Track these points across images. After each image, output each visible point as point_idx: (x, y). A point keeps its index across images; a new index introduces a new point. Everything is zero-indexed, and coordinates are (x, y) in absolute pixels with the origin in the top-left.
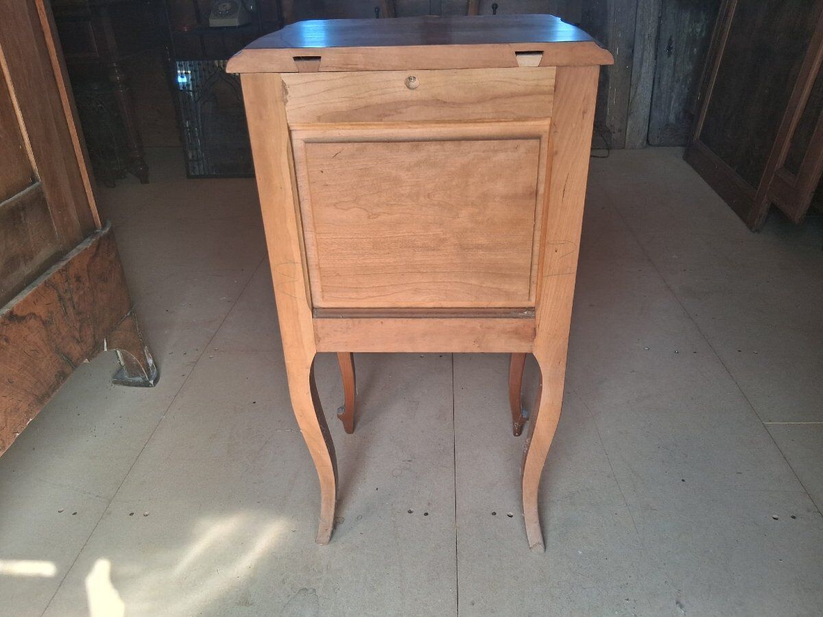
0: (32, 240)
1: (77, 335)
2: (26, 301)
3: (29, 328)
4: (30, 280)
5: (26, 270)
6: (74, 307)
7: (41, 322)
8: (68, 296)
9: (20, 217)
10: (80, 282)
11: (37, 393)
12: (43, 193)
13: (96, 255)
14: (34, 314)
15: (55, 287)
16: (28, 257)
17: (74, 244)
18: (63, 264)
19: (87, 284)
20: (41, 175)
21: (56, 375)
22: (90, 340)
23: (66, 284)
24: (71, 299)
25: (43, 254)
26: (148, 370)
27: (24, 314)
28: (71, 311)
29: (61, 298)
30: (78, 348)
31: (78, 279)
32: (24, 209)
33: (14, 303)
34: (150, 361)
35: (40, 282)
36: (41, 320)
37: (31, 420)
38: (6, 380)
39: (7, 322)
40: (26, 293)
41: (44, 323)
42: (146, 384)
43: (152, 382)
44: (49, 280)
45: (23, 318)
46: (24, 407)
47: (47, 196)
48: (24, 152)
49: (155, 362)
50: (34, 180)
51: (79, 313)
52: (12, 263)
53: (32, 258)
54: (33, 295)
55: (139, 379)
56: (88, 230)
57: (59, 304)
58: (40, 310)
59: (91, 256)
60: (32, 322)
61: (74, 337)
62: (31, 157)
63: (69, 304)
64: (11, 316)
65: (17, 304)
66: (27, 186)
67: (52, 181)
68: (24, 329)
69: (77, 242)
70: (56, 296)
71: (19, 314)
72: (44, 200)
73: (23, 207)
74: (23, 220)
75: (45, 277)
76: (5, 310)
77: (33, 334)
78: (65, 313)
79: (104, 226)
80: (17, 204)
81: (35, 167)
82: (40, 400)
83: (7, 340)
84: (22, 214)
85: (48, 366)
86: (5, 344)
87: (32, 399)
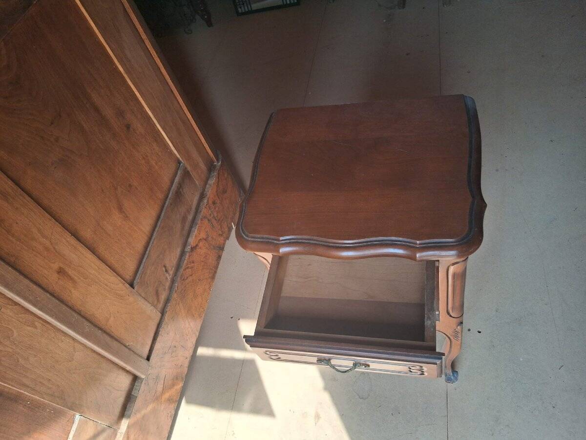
0: (188, 200)
1: (220, 232)
3: (200, 248)
4: (193, 222)
5: (190, 217)
6: (216, 220)
8: (212, 216)
10: (215, 204)
11: (211, 275)
12: (185, 168)
13: (219, 182)
14: (200, 239)
15: (205, 217)
17: (206, 182)
18: (205, 200)
19: (219, 202)
20: (182, 157)
21: (216, 260)
22: (226, 229)
23: (210, 211)
25: (195, 201)
27: (196, 243)
28: (214, 222)
29: (209, 221)
30: (222, 238)
33: (190, 240)
35: (199, 220)
37: (212, 290)
38: (198, 281)
39: (191, 253)
40: (195, 231)
41: (205, 240)
44: (202, 216)
45: (197, 245)
46: (207, 286)
47: (189, 168)
48: (171, 153)
50: (179, 162)
51: (219, 221)
52: (184, 219)
53: (191, 209)
54: (198, 230)
56: (211, 168)
57: (209, 225)
58: (202, 235)
59: (216, 183)
60: (201, 244)
61: (219, 235)
62: (175, 152)
63: (213, 220)
64: (193, 249)
65: (192, 241)
66: (178, 169)
67: (188, 157)
68: (198, 250)
69: (208, 179)
70: (207, 221)
71: (194, 245)
72: (188, 171)
73: (180, 186)
74: (182, 193)
75: (200, 216)
76: (188, 249)
77: (202, 250)
78: (213, 226)
79: (218, 160)
80: (177, 187)
81: (178, 156)
82: (213, 277)
83: (193, 262)
84: (181, 190)
85: (212, 259)
86: (193, 264)
87: (209, 280)
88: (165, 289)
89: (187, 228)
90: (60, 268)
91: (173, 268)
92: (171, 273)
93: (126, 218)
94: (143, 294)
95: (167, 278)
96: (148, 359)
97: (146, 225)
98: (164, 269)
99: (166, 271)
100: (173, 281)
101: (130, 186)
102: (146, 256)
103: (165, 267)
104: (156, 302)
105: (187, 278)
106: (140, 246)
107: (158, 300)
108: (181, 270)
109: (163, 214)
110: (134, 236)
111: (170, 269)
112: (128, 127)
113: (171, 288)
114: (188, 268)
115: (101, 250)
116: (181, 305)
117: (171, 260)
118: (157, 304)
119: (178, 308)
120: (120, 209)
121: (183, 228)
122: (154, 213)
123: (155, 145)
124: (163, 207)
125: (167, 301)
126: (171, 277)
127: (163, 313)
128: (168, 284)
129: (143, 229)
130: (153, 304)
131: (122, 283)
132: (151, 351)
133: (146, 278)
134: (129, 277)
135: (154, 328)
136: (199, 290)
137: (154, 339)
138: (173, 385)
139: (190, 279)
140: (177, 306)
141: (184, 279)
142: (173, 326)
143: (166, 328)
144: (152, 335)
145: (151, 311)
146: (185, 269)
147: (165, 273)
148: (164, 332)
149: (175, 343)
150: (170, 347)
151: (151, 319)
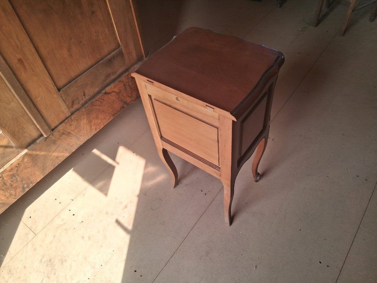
0: (116, 68)
2: (111, 88)
4: (114, 80)
5: (113, 77)
8: (128, 84)
11: (113, 113)
12: (122, 51)
14: (114, 91)
15: (122, 82)
17: (133, 65)
20: (122, 44)
21: (120, 108)
23: (127, 80)
25: (121, 70)
30: (130, 99)
35: (117, 81)
36: (117, 92)
37: (110, 121)
38: (102, 111)
39: (104, 95)
40: (112, 85)
41: (117, 93)
44: (120, 80)
45: (110, 93)
46: (108, 117)
47: (124, 51)
48: (116, 38)
50: (119, 46)
52: (108, 76)
53: (115, 73)
54: (114, 85)
56: (140, 59)
57: (124, 87)
58: (116, 90)
60: (113, 94)
61: (129, 96)
62: (119, 39)
63: (127, 86)
64: (106, 93)
65: (108, 89)
66: (117, 49)
67: (126, 46)
68: (110, 96)
69: (135, 64)
70: (123, 84)
71: (108, 92)
72: (123, 53)
73: (113, 58)
74: (113, 62)
75: (119, 79)
76: (104, 91)
77: (113, 97)
78: (126, 89)
79: (146, 57)
81: (120, 42)
82: (114, 115)
83: (103, 100)
84: (113, 60)
85: (117, 106)
86: (102, 101)
87: (111, 115)
88: (79, 103)
89: (108, 81)
90: (21, 59)
91: (89, 96)
92: (87, 98)
93: (71, 56)
94: (64, 98)
95: (83, 99)
96: (53, 130)
97: (82, 66)
98: (83, 93)
99: (84, 95)
100: (86, 102)
101: (81, 42)
102: (74, 81)
103: (84, 92)
104: (70, 106)
105: (96, 105)
106: (73, 74)
107: (72, 106)
108: (93, 100)
109: (95, 66)
110: (72, 67)
111: (87, 95)
112: (93, 12)
113: (83, 105)
114: (99, 101)
115: (49, 63)
117: (90, 91)
118: (70, 108)
119: (83, 117)
120: (69, 50)
121: (105, 80)
122: (90, 63)
123: (106, 30)
124: (97, 62)
125: (78, 110)
127: (72, 114)
128: (82, 102)
129: (79, 67)
130: (68, 106)
131: (53, 85)
132: (56, 127)
133: (69, 91)
134: (59, 85)
135: (63, 118)
136: (101, 116)
137: (61, 123)
138: (63, 152)
139: (98, 107)
140: (83, 115)
141: (93, 105)
142: (75, 123)
143: (70, 122)
144: (61, 121)
145: (65, 108)
146: (97, 101)
147: (83, 96)
148: (68, 123)
149: (73, 133)
150: (69, 133)
151: (63, 112)
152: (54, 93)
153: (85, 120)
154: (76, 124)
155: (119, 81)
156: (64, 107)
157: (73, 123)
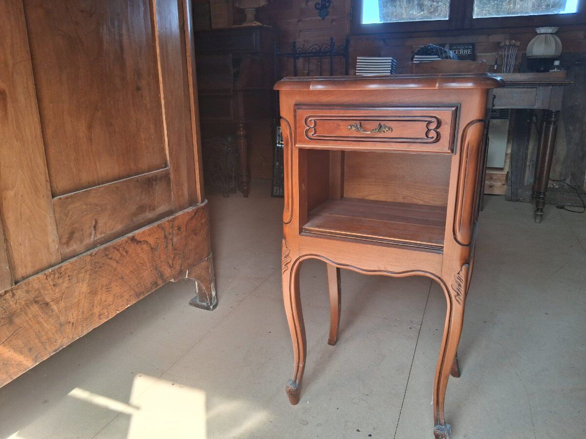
0: (156, 199)
1: (171, 263)
2: (144, 232)
3: (142, 249)
4: (150, 222)
5: (149, 215)
6: (173, 245)
7: (150, 248)
8: (170, 237)
9: (152, 184)
10: (180, 230)
11: (137, 290)
12: (169, 174)
13: (193, 217)
14: (147, 242)
15: (163, 229)
16: (153, 208)
17: (181, 208)
18: (171, 217)
19: (184, 233)
20: (171, 164)
21: (151, 283)
22: (178, 268)
23: (171, 230)
24: (172, 239)
25: (162, 209)
26: (211, 298)
27: (141, 240)
28: (170, 246)
29: (165, 237)
30: (169, 270)
31: (179, 228)
32: (156, 180)
33: (137, 232)
34: (214, 294)
35: (155, 224)
36: (150, 246)
37: (129, 306)
38: (120, 276)
39: (129, 242)
40: (146, 229)
41: (152, 249)
42: (208, 308)
43: (211, 307)
44: (161, 224)
45: (140, 242)
46: (126, 296)
47: (172, 177)
48: (163, 149)
49: (216, 294)
50: (166, 166)
51: (175, 249)
52: (142, 209)
53: (154, 209)
54: (149, 230)
55: (205, 304)
56: (192, 202)
57: (164, 240)
58: (151, 240)
59: (190, 217)
60: (145, 246)
61: (168, 263)
62: (167, 152)
63: (170, 242)
64: (133, 239)
66: (162, 168)
67: (177, 169)
68: (139, 249)
69: (184, 208)
70: (163, 234)
71: (138, 239)
72: (170, 178)
74: (154, 186)
75: (159, 223)
76: (130, 235)
77: (142, 254)
78: (167, 247)
79: (202, 201)
80: (152, 177)
81: (168, 158)
82: (137, 295)
83: (127, 252)
84: (154, 183)
85: (148, 276)
86: (125, 254)
87: (132, 293)
88: (81, 241)
89: (140, 218)
90: (4, 91)
91: (103, 235)
92: (99, 236)
93: (90, 140)
94: (57, 215)
95: (91, 234)
96: (16, 282)
98: (94, 222)
99: (95, 227)
100: (94, 245)
101: (111, 124)
102: (86, 190)
103: (96, 222)
104: (64, 241)
105: (111, 259)
106: (85, 178)
107: (67, 243)
108: (110, 244)
110: (86, 162)
111: (100, 230)
112: (138, 88)
113: (89, 248)
114: (118, 250)
115: (50, 131)
116: (88, 277)
117: (109, 224)
118: (64, 244)
119: (83, 275)
120: (90, 127)
121: (135, 214)
122: (117, 170)
123: (152, 126)
125: (77, 254)
126: (96, 239)
127: (64, 259)
128: (89, 241)
129: (98, 167)
130: (60, 238)
131: (46, 178)
132: (24, 278)
133: (71, 207)
134: (56, 186)
135: (45, 263)
136: (116, 289)
137: (37, 273)
138: (21, 352)
139: (114, 264)
140: (83, 271)
141: (107, 255)
142: (65, 285)
143: (57, 276)
144: (38, 267)
145: (54, 241)
146: (115, 248)
147: (92, 228)
148: (52, 276)
149: (55, 307)
150: (47, 304)
151: (48, 248)
152: (42, 196)
153: (85, 285)
154: (67, 288)
155: (158, 225)
156: (52, 237)
157: (61, 281)
